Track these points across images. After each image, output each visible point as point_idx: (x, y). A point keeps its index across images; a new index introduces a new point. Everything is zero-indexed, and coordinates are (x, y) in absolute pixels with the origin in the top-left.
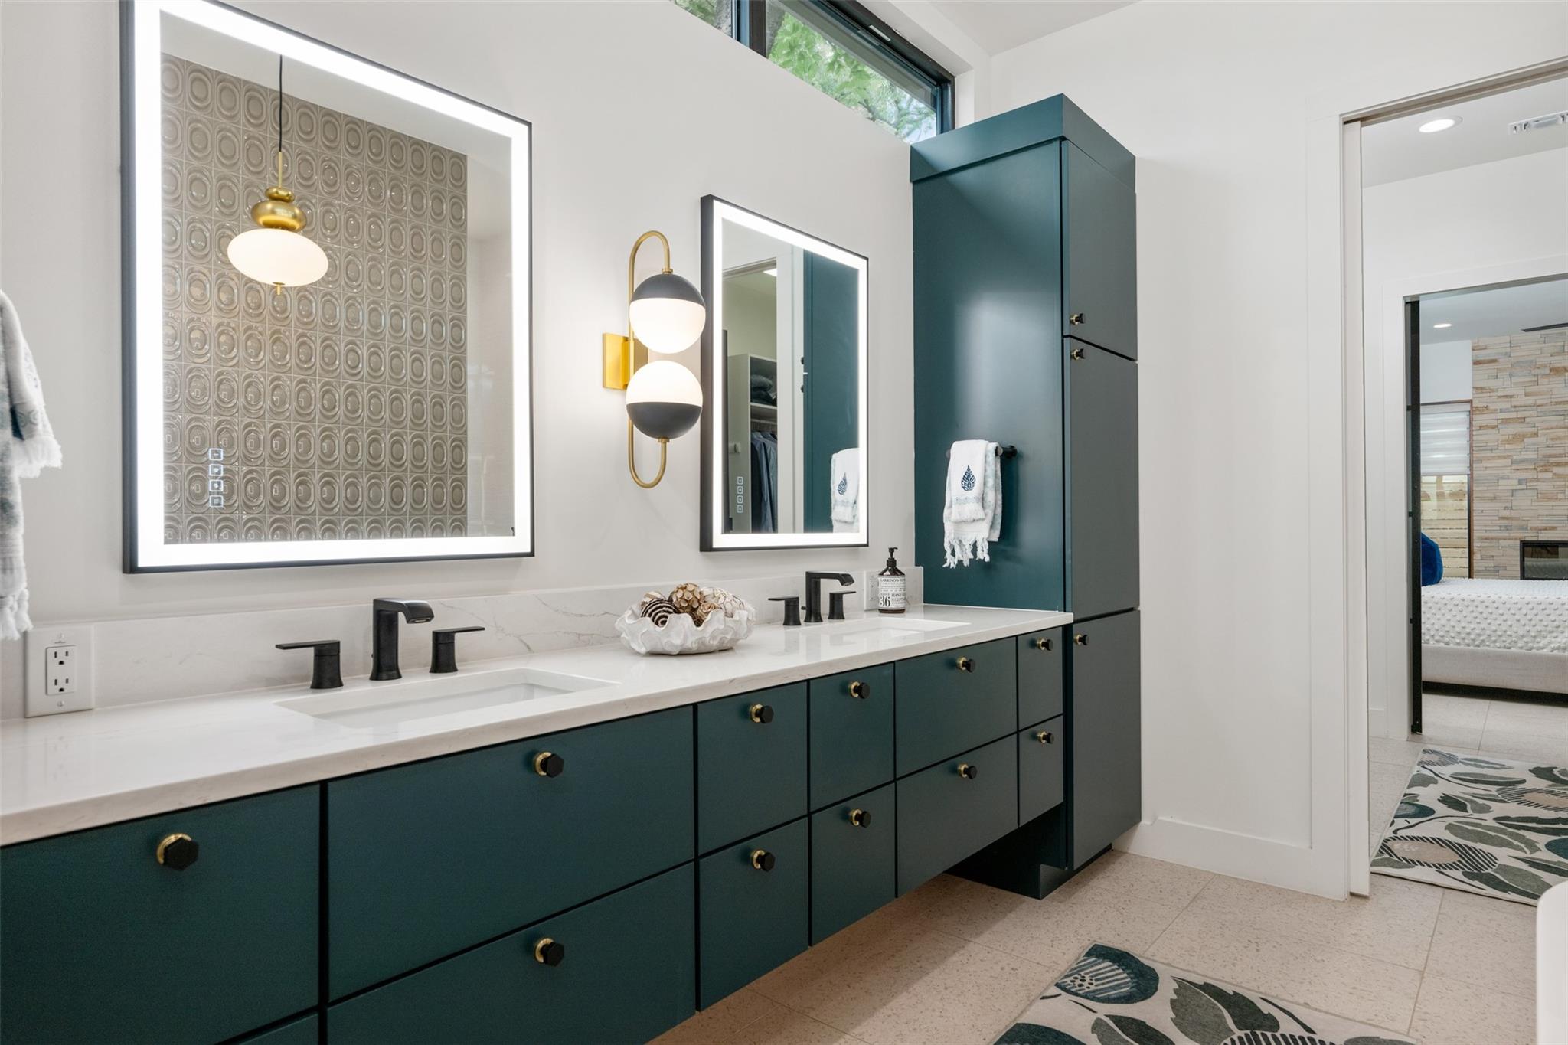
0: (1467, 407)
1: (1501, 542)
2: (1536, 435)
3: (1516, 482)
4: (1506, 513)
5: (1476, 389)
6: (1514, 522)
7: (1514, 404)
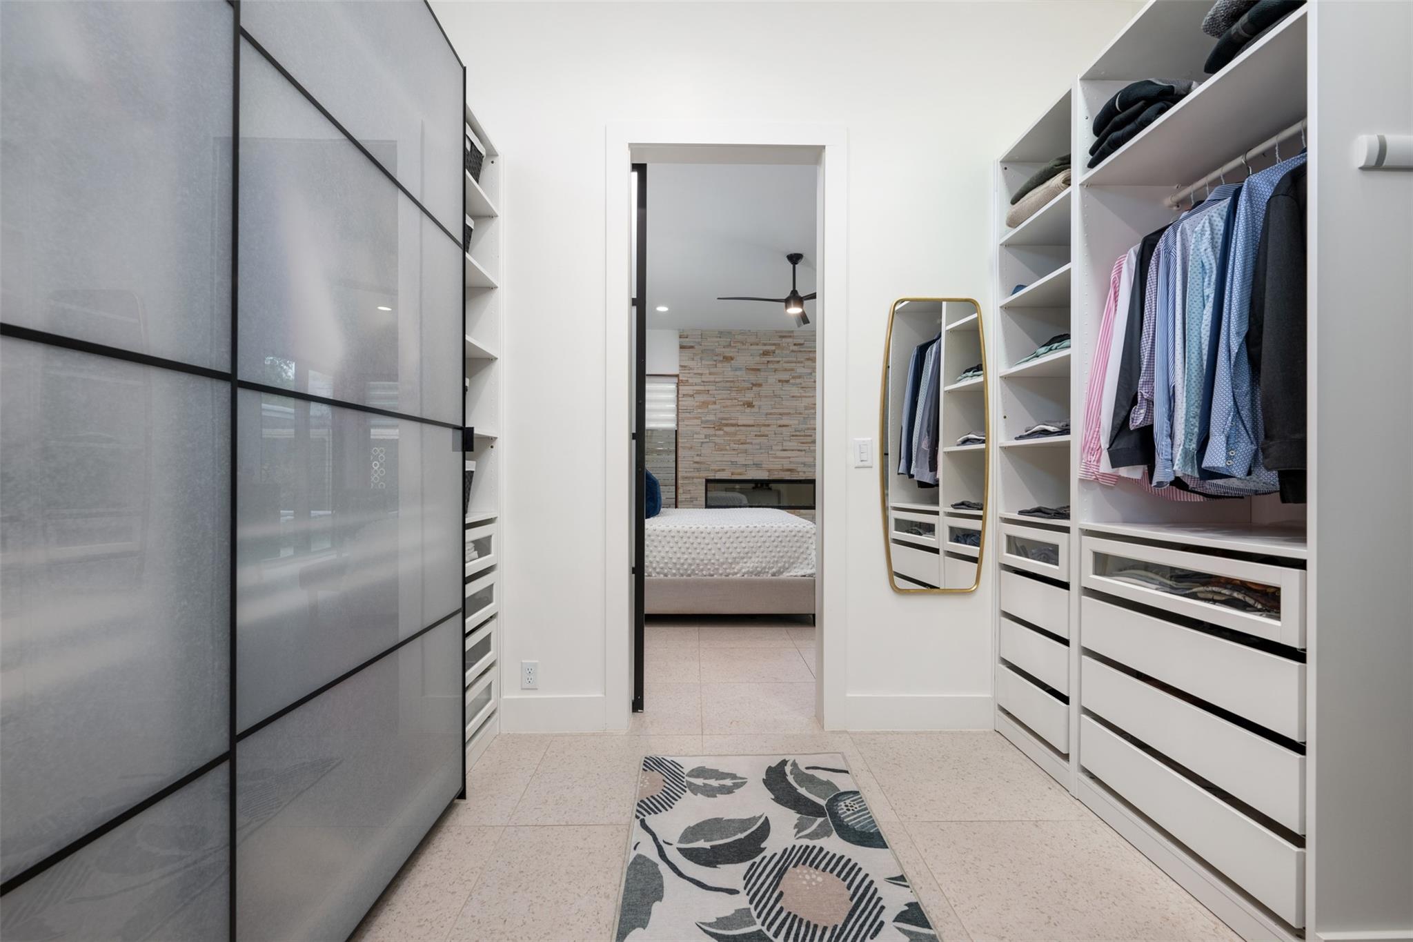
0: (676, 380)
1: (695, 480)
2: (715, 403)
3: (703, 437)
4: (697, 459)
5: (681, 366)
6: (703, 466)
7: (704, 380)
